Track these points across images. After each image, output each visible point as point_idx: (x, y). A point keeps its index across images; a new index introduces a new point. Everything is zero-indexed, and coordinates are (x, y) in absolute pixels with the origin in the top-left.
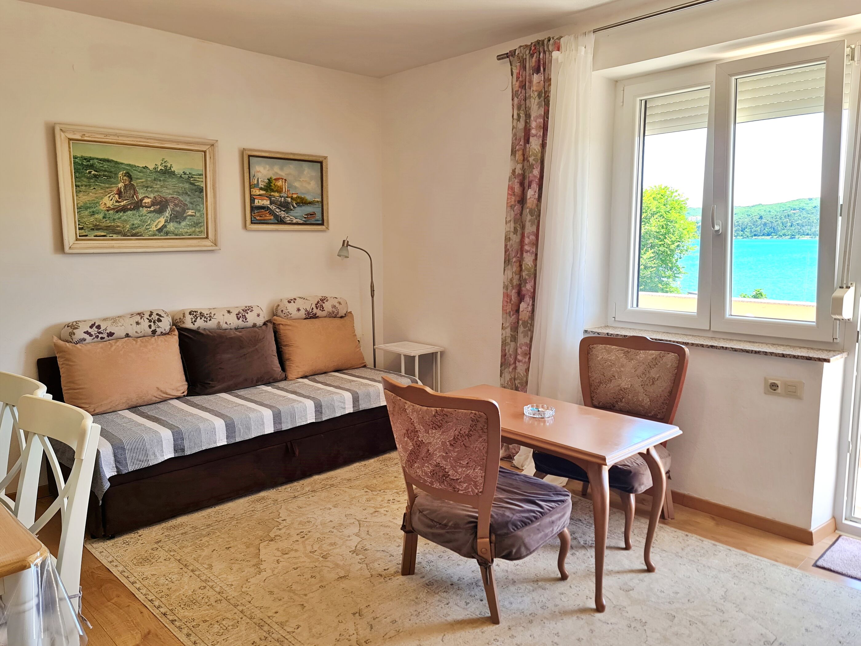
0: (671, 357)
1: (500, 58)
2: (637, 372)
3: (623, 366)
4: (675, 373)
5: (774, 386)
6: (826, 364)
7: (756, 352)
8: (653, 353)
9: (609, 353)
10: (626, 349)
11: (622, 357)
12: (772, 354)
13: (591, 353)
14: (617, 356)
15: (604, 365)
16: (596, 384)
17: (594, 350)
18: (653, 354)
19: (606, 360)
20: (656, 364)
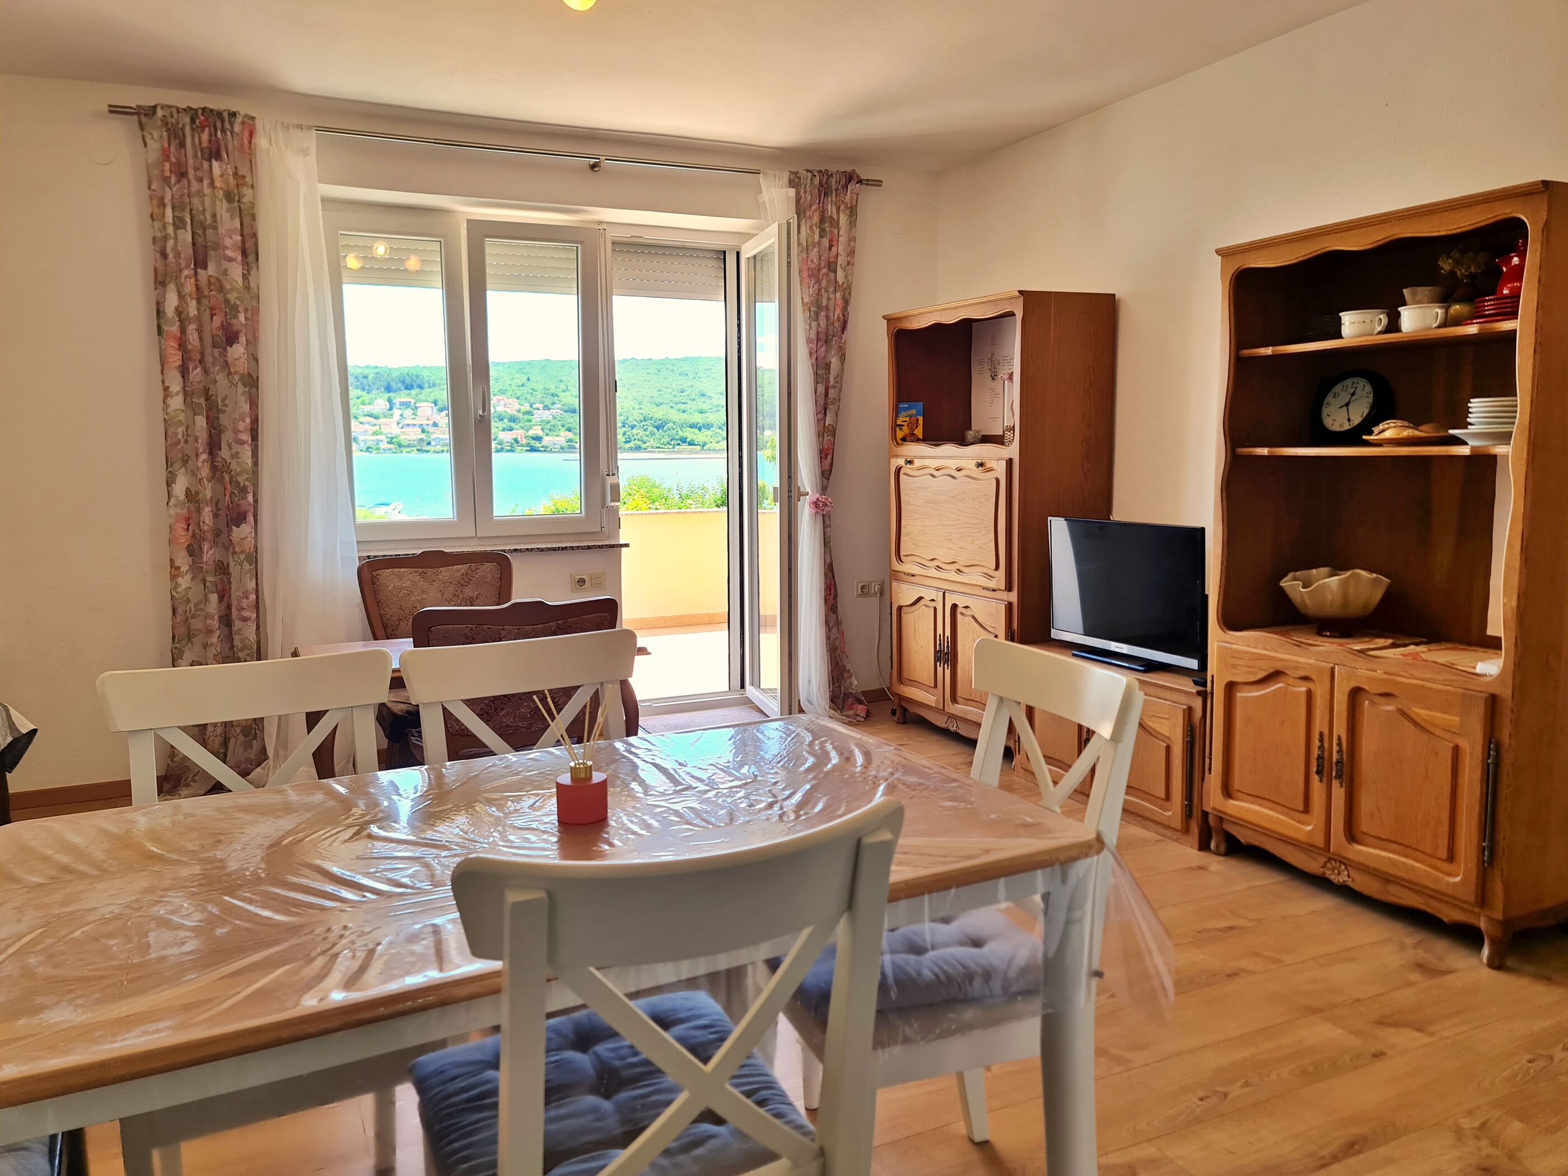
0: (488, 569)
1: (115, 110)
2: (445, 596)
3: (423, 592)
4: (499, 585)
5: (581, 582)
6: (624, 550)
7: (563, 549)
8: (462, 568)
9: (401, 579)
10: (420, 570)
11: (419, 581)
12: (578, 547)
13: (378, 583)
14: (412, 580)
15: (399, 595)
16: (394, 623)
17: (381, 578)
18: (459, 570)
19: (401, 589)
20: (470, 580)
